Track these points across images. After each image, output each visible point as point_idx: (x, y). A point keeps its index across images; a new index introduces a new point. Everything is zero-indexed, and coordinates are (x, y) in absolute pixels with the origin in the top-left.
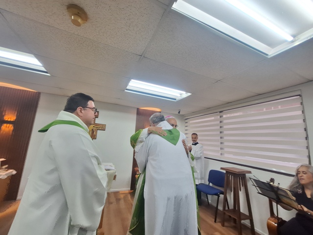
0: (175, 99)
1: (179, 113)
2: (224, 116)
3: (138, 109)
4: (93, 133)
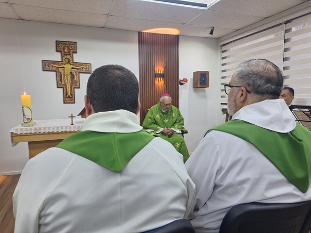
0: (205, 6)
1: (211, 33)
2: (294, 29)
3: (140, 33)
4: (73, 77)
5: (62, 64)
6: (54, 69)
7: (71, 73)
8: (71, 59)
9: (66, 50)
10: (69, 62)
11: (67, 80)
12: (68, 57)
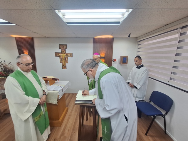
4: (65, 59)
5: (62, 54)
6: (59, 56)
7: (65, 57)
8: (65, 52)
9: (63, 48)
10: (64, 53)
11: (63, 60)
12: (64, 51)
